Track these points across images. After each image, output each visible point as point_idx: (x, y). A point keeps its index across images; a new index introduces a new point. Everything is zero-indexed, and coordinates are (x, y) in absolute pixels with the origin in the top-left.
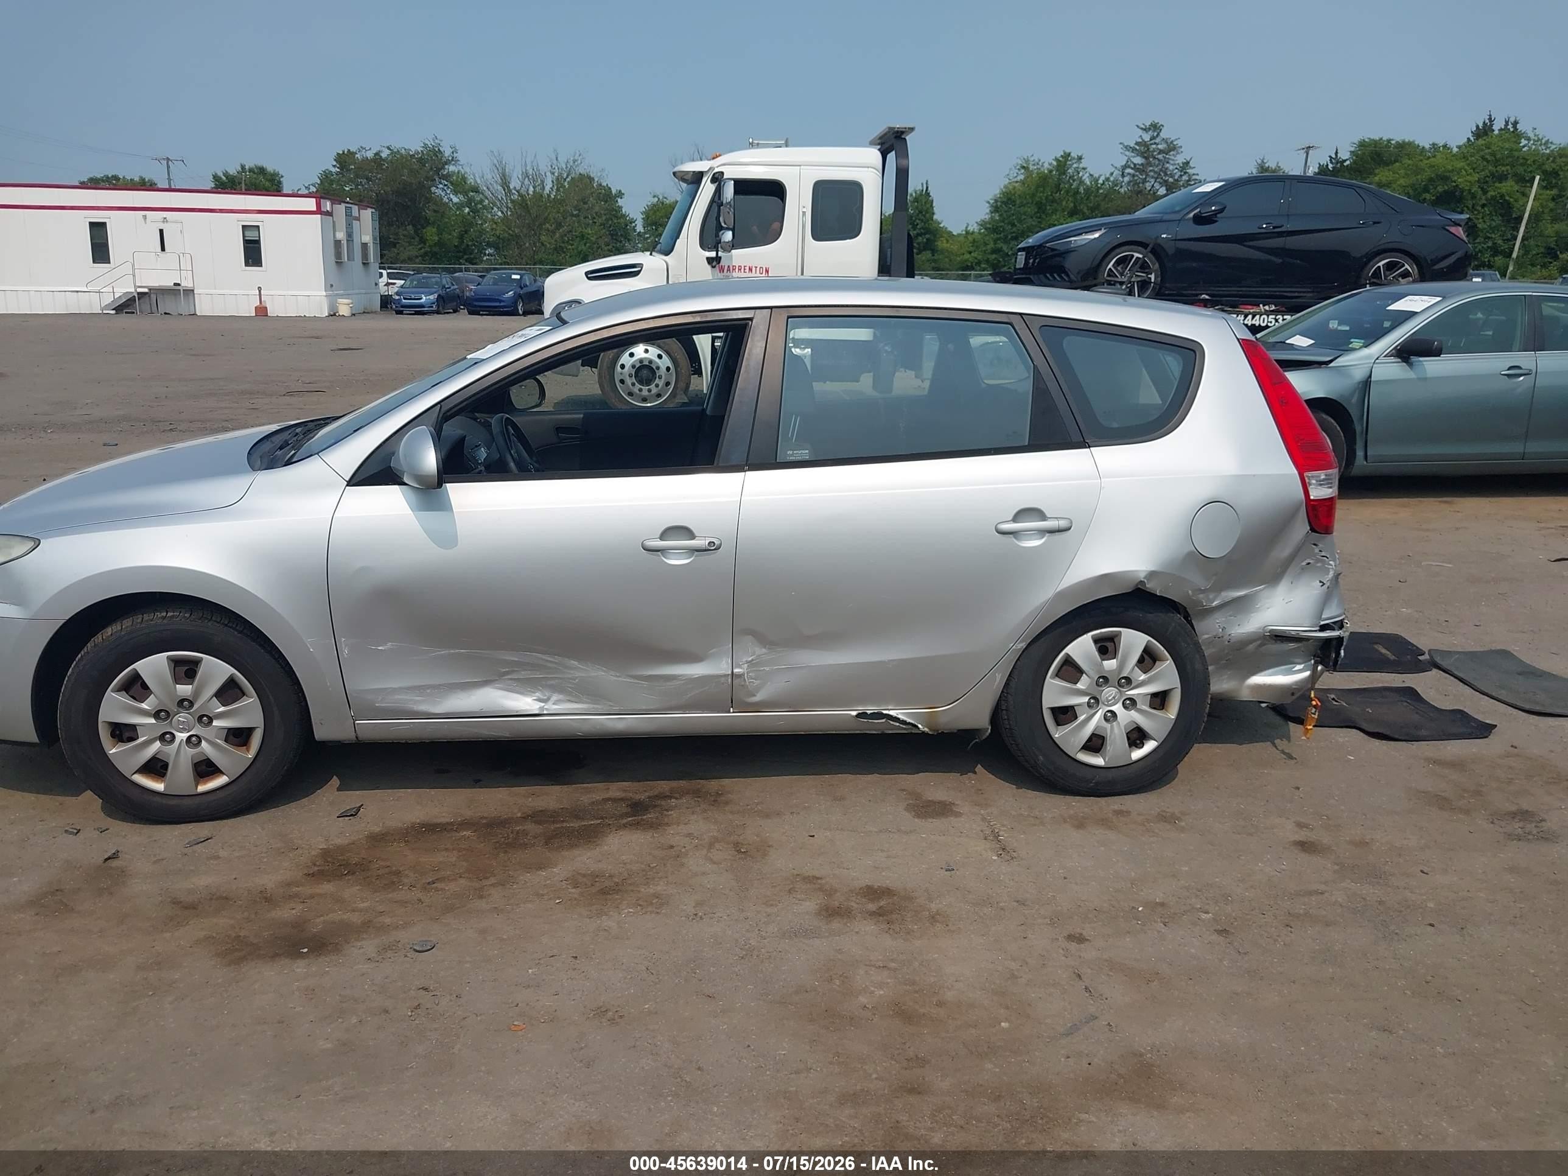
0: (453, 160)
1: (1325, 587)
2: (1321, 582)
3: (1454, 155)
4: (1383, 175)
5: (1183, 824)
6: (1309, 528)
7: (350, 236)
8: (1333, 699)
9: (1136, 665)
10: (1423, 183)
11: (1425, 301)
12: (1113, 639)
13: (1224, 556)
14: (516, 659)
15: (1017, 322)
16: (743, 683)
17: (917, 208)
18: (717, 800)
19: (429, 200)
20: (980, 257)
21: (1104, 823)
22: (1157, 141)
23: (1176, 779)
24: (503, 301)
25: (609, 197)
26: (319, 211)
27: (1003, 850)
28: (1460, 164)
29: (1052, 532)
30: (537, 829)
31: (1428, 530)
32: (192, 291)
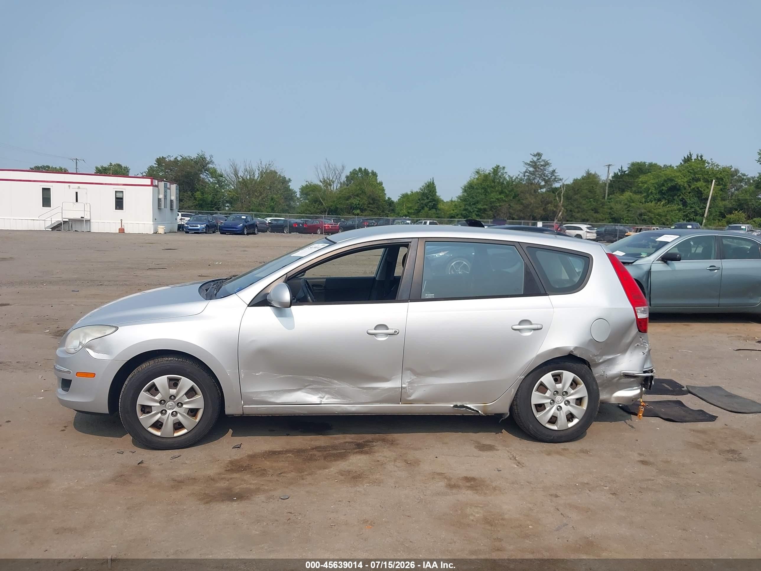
0: (211, 162)
1: (645, 355)
2: (643, 353)
3: (675, 170)
4: (642, 178)
5: (591, 454)
6: (638, 330)
7: (165, 196)
8: (647, 405)
9: (570, 386)
10: (662, 182)
11: (672, 237)
12: (559, 375)
13: (603, 342)
14: (312, 379)
15: (517, 245)
16: (406, 391)
17: (429, 190)
18: (392, 443)
19: (199, 180)
20: (458, 213)
21: (558, 453)
22: (540, 160)
23: (586, 437)
24: (238, 228)
25: (285, 182)
26: (152, 185)
27: (519, 463)
28: (678, 174)
29: (534, 330)
30: (320, 454)
31: (680, 337)
32: (89, 220)
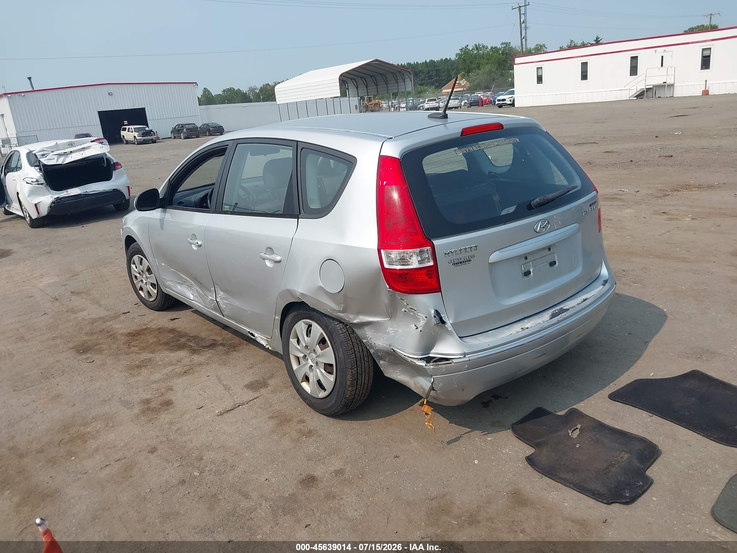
1: (419, 330)
2: (415, 326)
6: (388, 287)
9: (318, 344)
27: (227, 411)
32: (673, 85)
